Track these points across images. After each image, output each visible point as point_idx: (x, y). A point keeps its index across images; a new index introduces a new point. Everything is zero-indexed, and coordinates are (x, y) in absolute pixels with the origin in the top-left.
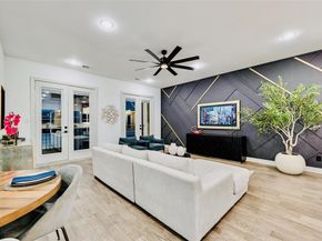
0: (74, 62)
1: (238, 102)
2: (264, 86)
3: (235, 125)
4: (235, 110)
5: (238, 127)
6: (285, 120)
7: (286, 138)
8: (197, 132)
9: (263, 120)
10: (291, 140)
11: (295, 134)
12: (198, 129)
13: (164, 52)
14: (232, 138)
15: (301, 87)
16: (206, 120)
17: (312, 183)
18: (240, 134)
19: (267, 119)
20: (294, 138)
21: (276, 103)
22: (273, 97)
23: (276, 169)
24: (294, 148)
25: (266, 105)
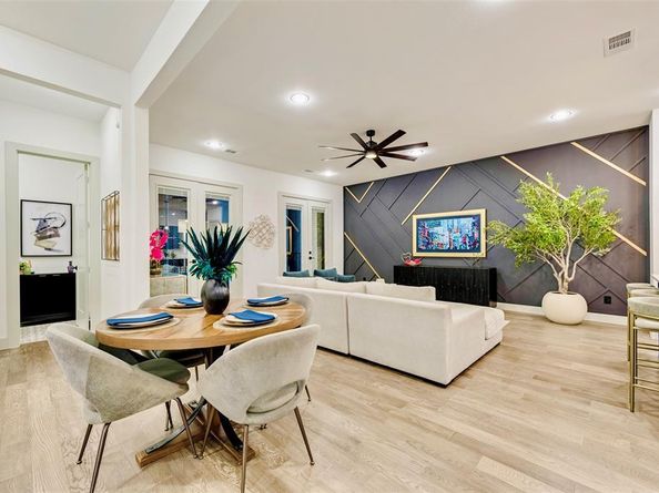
0: (215, 144)
1: (482, 212)
2: (525, 187)
3: (479, 250)
4: (477, 224)
5: (482, 254)
6: (557, 240)
7: (559, 269)
8: (413, 263)
9: (524, 240)
10: (565, 271)
11: (572, 262)
12: (414, 258)
13: (371, 133)
14: (474, 271)
15: (579, 190)
16: (428, 243)
17: (595, 333)
18: (487, 265)
19: (530, 240)
20: (570, 268)
21: (543, 215)
22: (538, 204)
23: (545, 319)
24: (570, 284)
25: (528, 217)
